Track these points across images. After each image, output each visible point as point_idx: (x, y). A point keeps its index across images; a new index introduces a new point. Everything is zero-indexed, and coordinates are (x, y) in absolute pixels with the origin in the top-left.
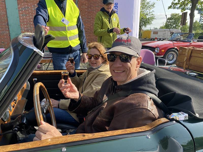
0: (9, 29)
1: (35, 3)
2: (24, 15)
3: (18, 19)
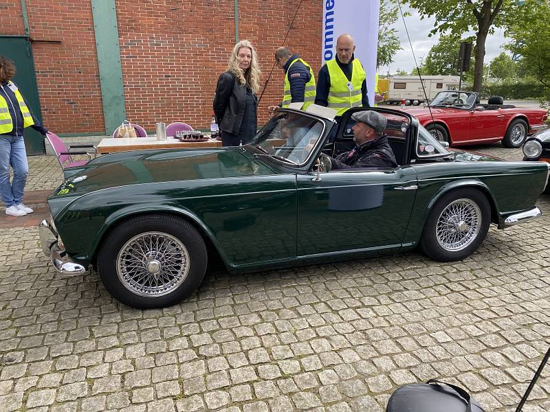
0: (99, 86)
2: (131, 57)
3: (119, 65)
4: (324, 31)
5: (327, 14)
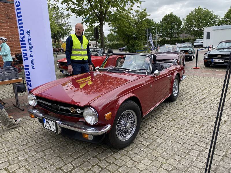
4: (17, 19)
5: (17, 9)
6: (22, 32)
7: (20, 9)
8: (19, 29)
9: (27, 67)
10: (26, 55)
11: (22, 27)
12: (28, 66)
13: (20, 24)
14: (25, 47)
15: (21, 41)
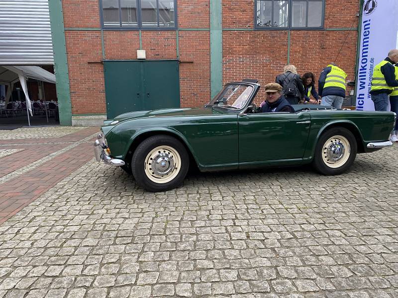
0: (210, 85)
1: (241, 54)
2: (228, 69)
3: (221, 74)
4: (362, 48)
5: (364, 39)
6: (365, 61)
7: (368, 38)
8: (361, 58)
9: (360, 97)
10: (364, 83)
11: (367, 56)
12: (363, 95)
13: (363, 53)
14: (365, 76)
15: (360, 70)
